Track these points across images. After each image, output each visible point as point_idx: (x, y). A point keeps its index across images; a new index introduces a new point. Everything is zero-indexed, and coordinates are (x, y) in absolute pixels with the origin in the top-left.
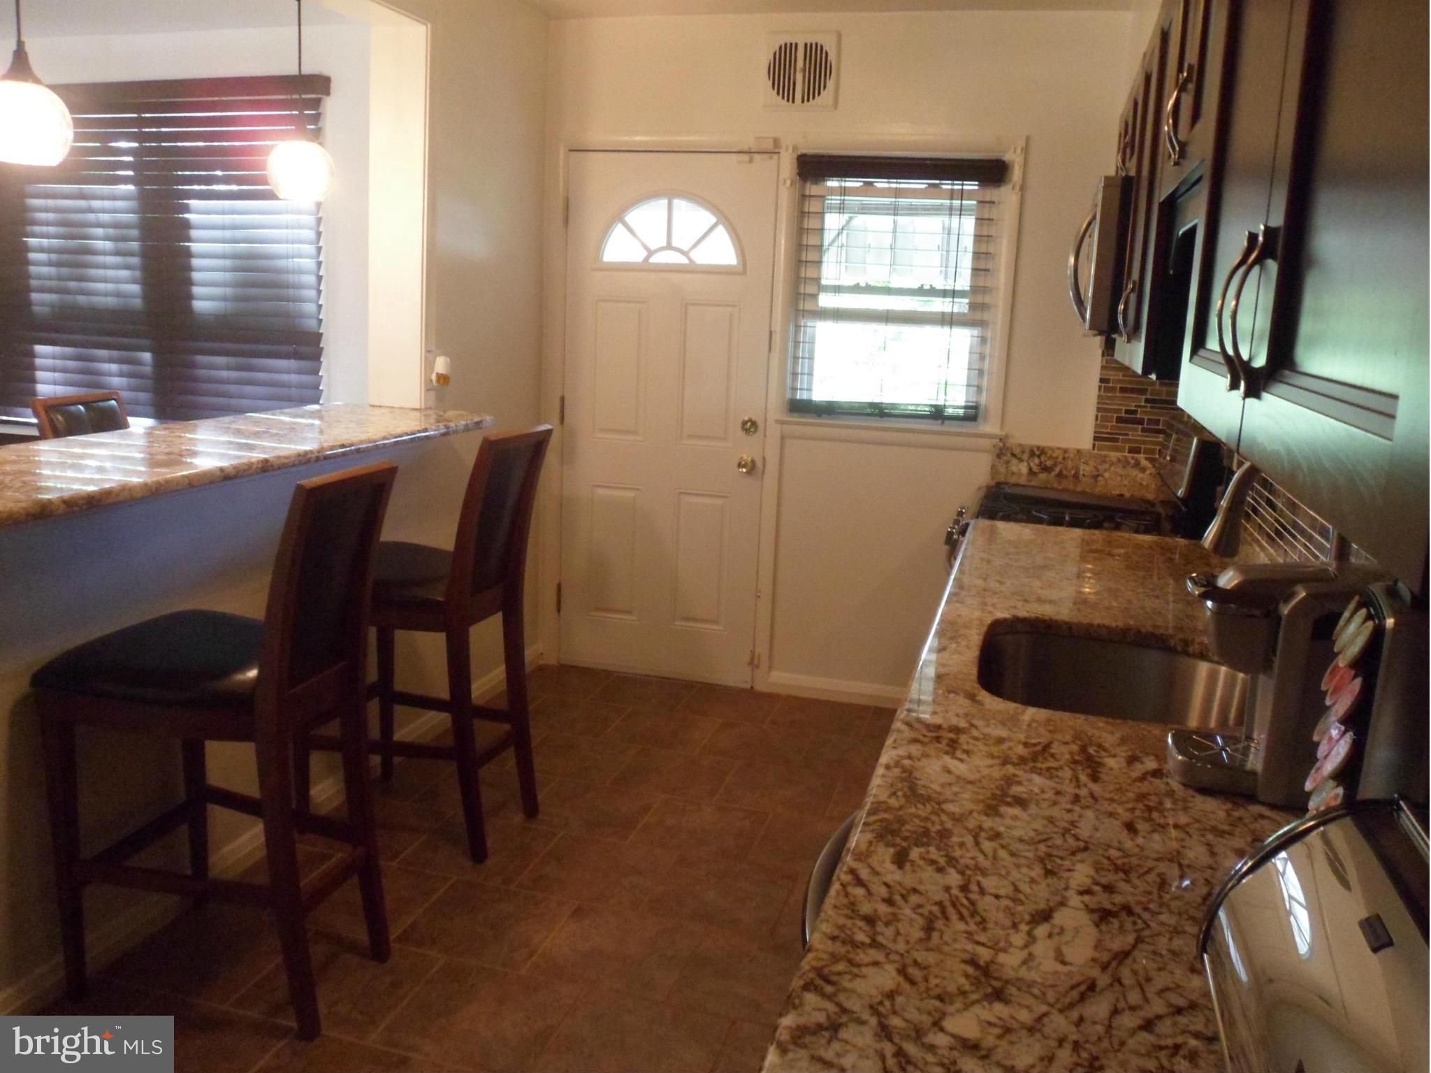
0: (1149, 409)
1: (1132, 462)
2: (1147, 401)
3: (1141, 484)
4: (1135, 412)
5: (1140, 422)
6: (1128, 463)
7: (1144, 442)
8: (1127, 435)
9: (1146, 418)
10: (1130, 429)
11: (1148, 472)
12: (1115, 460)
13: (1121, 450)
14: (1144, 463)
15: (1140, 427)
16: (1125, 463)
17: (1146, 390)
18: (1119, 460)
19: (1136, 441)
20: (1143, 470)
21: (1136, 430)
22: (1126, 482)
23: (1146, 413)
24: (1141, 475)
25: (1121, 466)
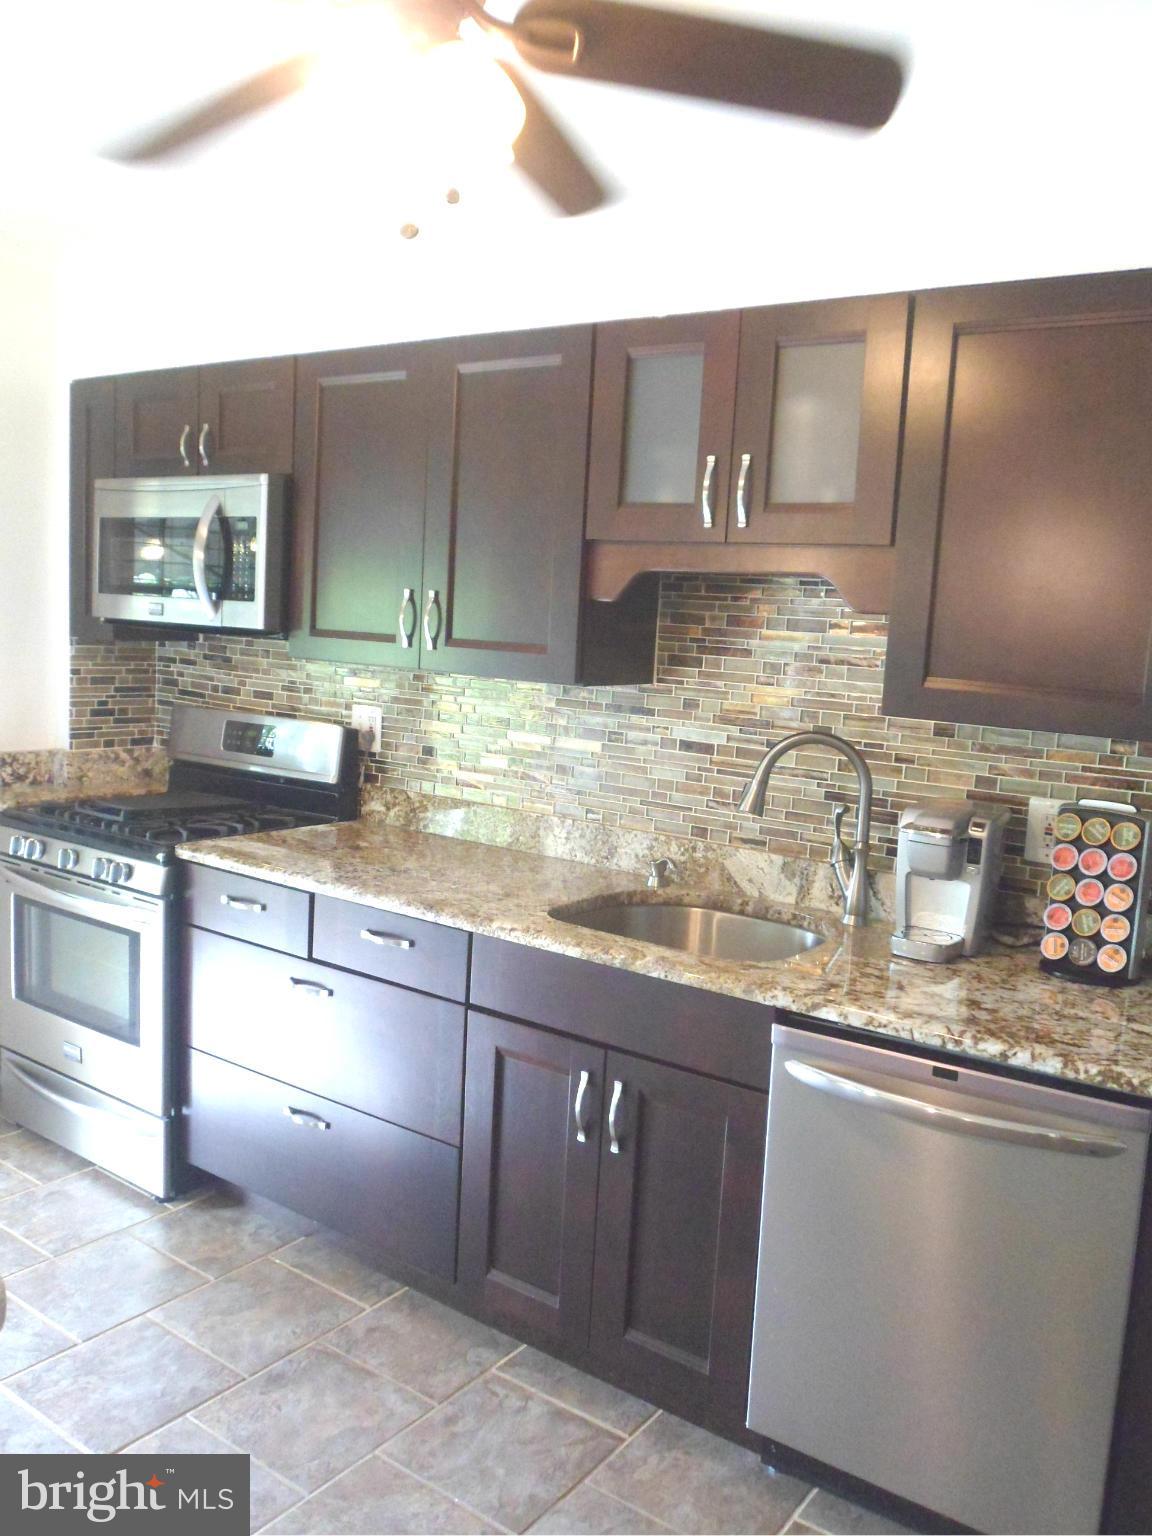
0: (118, 699)
1: (113, 756)
2: (117, 690)
3: (122, 778)
4: (104, 703)
5: (111, 713)
6: (108, 757)
7: (116, 734)
8: (101, 728)
9: (117, 707)
10: (103, 722)
11: (127, 765)
12: (96, 756)
13: (96, 745)
14: (124, 756)
15: (111, 718)
16: (105, 758)
17: (114, 678)
18: (100, 756)
19: (108, 734)
20: (123, 763)
21: (107, 722)
22: (108, 779)
23: (115, 703)
24: (122, 769)
25: (102, 762)
